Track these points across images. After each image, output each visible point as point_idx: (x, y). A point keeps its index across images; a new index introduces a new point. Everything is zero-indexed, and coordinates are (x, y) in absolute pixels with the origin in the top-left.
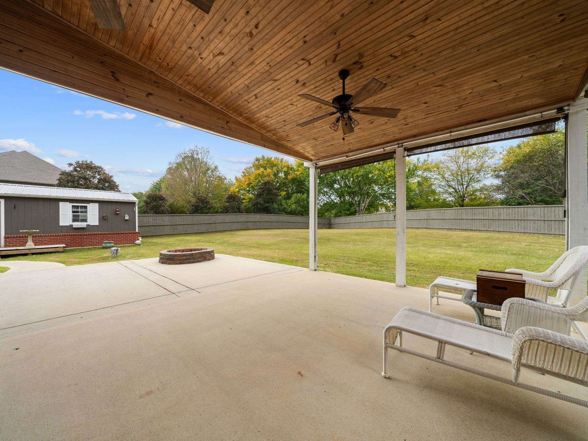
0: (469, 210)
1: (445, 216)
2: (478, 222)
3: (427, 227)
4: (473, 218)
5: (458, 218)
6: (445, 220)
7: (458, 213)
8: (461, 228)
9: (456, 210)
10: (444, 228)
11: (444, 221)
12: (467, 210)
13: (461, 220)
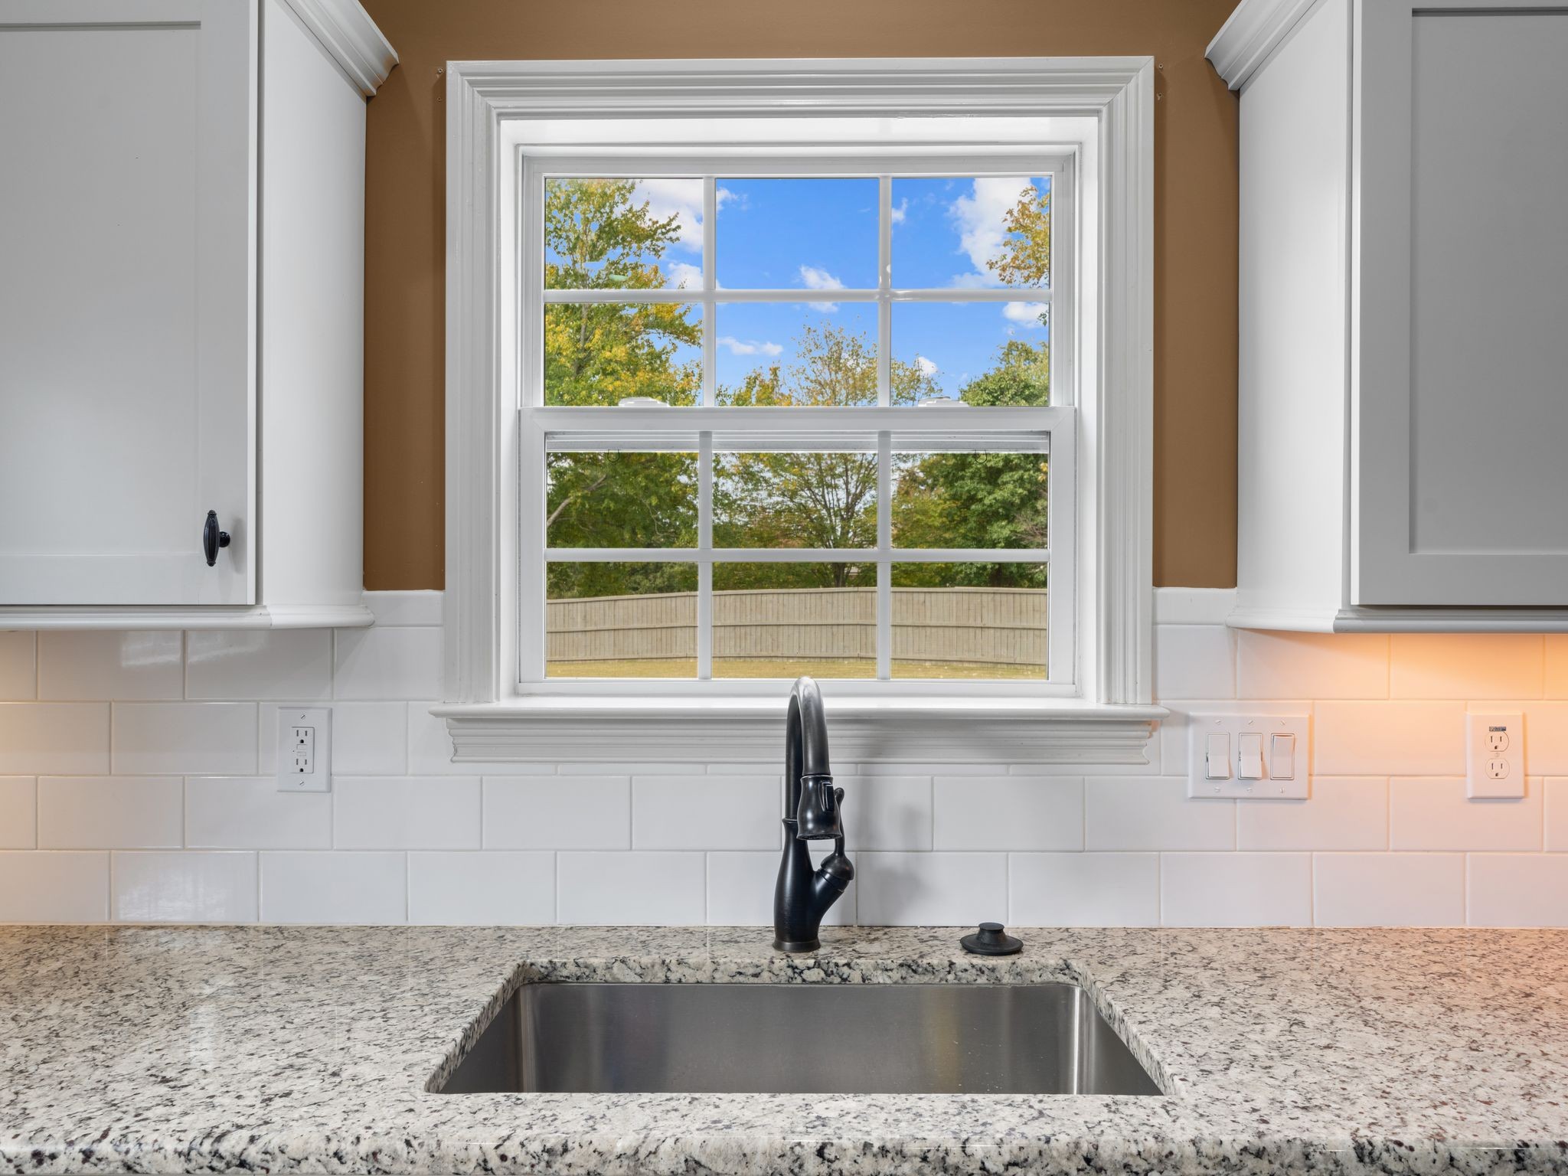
0: (1004, 597)
1: (928, 614)
2: (1031, 639)
3: (863, 654)
4: (1018, 624)
5: (972, 623)
6: (928, 629)
7: (972, 607)
8: (978, 657)
9: (965, 596)
10: (924, 657)
11: (922, 631)
12: (998, 597)
13: (978, 631)
